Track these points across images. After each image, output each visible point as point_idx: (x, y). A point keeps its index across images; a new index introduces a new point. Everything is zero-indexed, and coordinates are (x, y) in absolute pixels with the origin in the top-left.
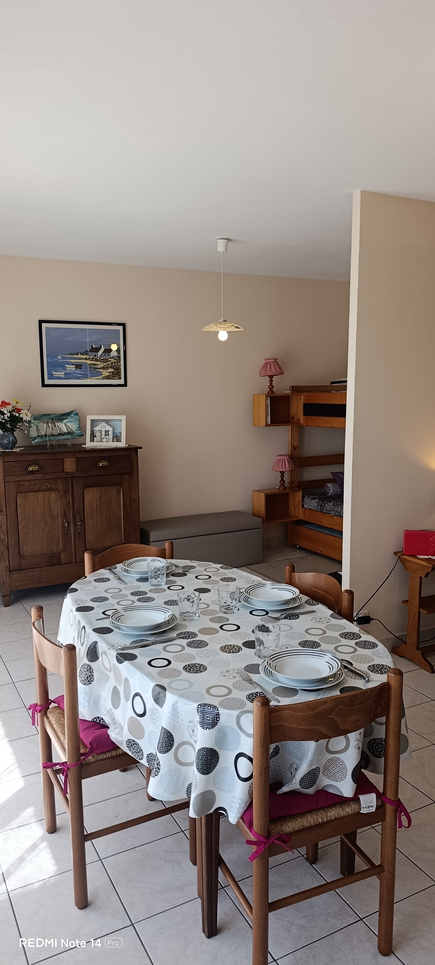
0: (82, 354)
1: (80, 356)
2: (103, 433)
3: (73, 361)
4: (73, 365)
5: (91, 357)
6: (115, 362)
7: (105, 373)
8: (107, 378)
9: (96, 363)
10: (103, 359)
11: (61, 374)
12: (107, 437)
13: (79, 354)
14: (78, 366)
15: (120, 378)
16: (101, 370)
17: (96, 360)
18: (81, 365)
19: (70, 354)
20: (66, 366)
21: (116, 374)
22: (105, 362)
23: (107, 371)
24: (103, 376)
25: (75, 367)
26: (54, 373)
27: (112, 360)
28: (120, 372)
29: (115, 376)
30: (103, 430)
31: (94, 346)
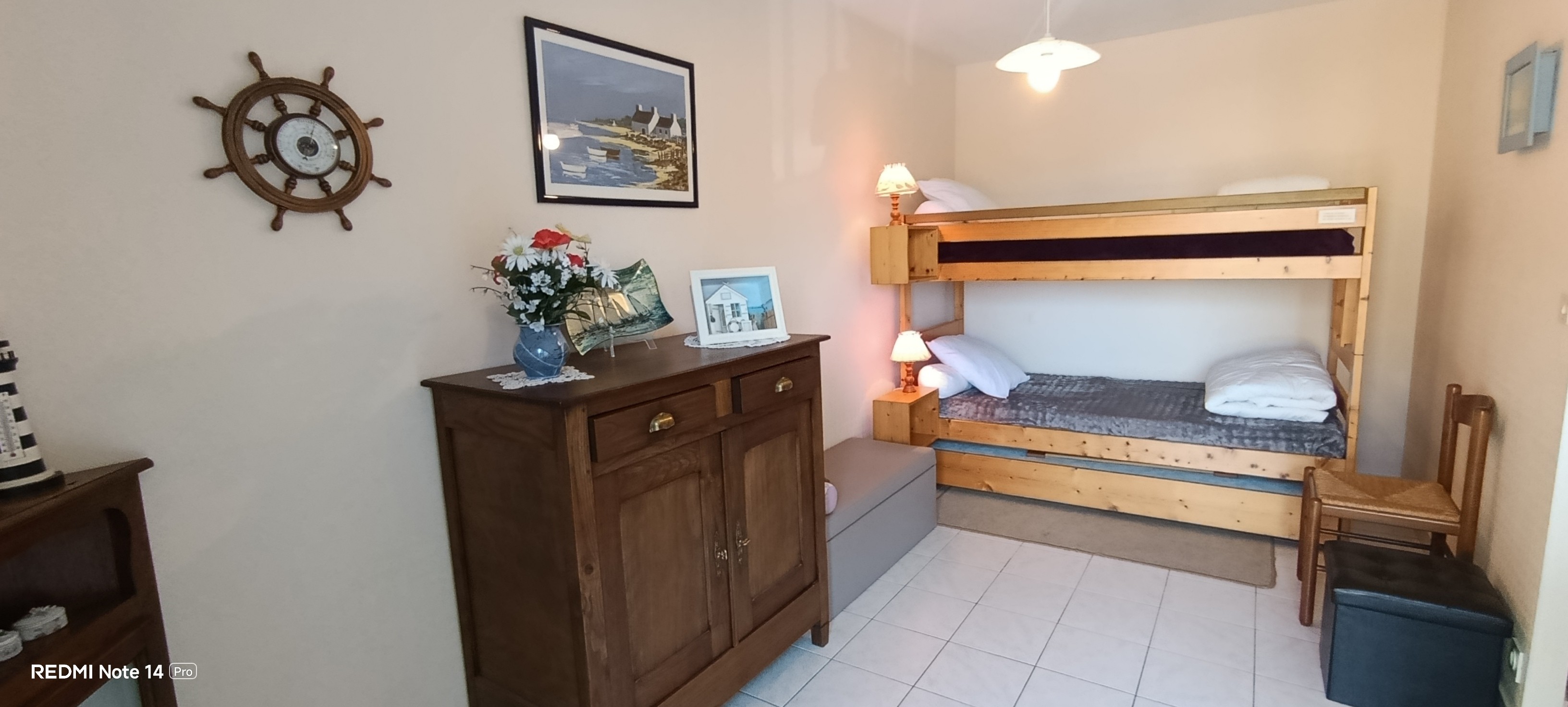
0: (619, 124)
1: (615, 129)
2: (728, 311)
3: (603, 139)
4: (603, 149)
5: (636, 134)
6: (677, 151)
7: (663, 173)
8: (665, 186)
9: (646, 148)
10: (657, 141)
11: (579, 170)
12: (738, 319)
13: (614, 124)
14: (613, 153)
15: (687, 189)
16: (654, 167)
17: (646, 142)
18: (618, 152)
19: (596, 121)
20: (590, 151)
21: (678, 181)
22: (661, 149)
23: (664, 169)
24: (658, 181)
25: (607, 156)
26: (564, 167)
27: (673, 145)
28: (686, 174)
29: (678, 184)
30: (727, 304)
31: (641, 109)
